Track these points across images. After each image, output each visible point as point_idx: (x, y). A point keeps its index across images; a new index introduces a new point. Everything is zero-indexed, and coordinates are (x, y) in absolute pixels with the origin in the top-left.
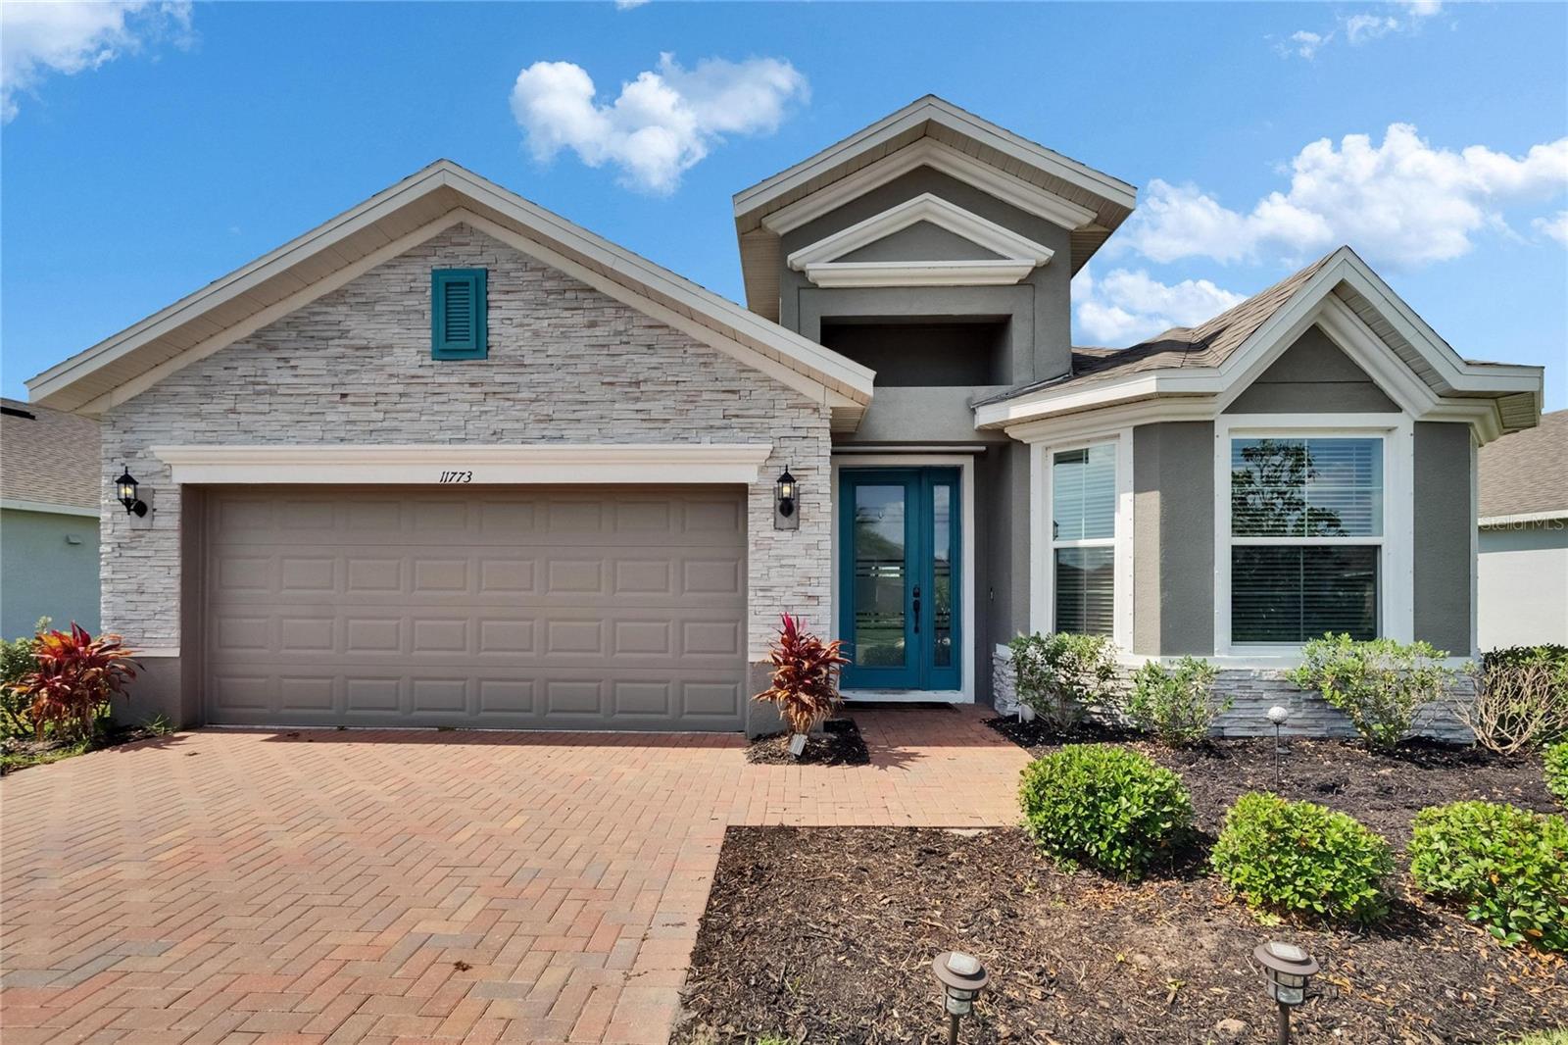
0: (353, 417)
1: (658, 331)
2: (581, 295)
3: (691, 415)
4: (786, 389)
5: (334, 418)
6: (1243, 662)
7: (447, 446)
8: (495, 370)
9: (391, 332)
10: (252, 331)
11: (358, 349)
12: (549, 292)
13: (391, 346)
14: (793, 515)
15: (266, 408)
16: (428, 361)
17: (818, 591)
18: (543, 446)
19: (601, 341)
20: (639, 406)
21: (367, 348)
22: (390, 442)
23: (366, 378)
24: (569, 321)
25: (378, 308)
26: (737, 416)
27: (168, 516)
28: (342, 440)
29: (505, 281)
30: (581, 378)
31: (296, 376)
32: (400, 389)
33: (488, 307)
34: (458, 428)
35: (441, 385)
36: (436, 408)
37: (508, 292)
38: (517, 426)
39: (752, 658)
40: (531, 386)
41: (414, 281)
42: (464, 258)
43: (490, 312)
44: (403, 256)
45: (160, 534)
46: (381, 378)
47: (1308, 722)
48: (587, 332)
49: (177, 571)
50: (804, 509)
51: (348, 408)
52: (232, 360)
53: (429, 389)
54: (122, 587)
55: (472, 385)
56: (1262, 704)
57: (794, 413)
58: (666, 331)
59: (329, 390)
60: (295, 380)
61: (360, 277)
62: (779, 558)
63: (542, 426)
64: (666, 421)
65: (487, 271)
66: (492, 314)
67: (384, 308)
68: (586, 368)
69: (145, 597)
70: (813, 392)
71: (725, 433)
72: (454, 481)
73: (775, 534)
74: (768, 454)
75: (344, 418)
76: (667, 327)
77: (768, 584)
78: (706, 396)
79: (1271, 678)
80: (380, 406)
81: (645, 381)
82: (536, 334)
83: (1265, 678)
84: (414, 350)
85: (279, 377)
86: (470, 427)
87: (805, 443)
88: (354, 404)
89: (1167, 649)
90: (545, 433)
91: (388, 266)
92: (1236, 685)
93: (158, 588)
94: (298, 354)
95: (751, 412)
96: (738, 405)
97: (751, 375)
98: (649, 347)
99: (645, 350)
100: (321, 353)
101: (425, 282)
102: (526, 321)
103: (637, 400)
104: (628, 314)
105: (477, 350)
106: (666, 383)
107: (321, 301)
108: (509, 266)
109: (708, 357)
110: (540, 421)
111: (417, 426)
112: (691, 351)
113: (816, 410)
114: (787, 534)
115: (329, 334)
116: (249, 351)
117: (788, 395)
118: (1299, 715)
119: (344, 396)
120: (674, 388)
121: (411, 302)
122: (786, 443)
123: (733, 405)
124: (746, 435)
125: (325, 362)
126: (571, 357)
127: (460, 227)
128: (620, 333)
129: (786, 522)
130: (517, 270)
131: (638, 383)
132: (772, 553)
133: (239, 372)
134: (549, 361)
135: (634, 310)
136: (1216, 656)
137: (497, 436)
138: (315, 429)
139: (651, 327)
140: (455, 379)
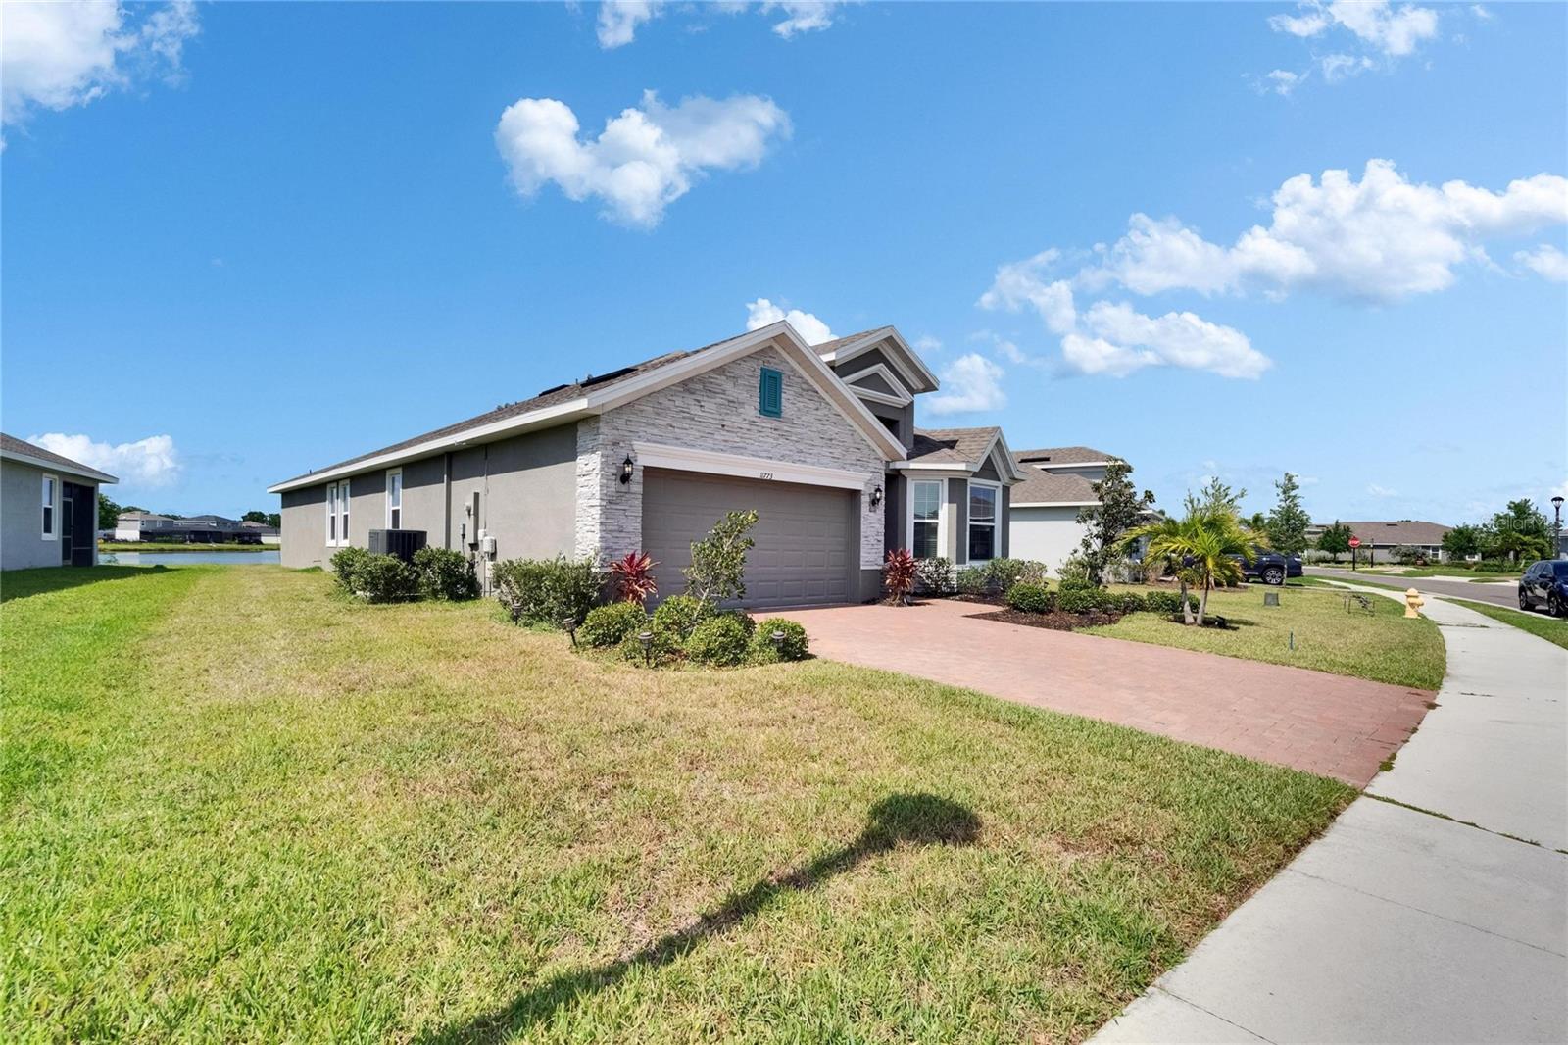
0: (727, 439)
3: (846, 457)
5: (719, 438)
7: (764, 460)
8: (783, 423)
9: (744, 396)
11: (729, 401)
12: (802, 390)
13: (743, 403)
14: (874, 506)
15: (687, 427)
16: (758, 414)
17: (880, 538)
18: (798, 465)
19: (819, 417)
20: (831, 450)
21: (733, 402)
22: (742, 454)
23: (734, 418)
24: (809, 405)
25: (738, 381)
26: (859, 460)
27: (637, 486)
28: (722, 450)
29: (788, 380)
30: (813, 434)
31: (703, 411)
32: (747, 427)
33: (781, 393)
34: (769, 451)
35: (764, 428)
36: (761, 439)
37: (789, 387)
38: (790, 453)
39: (862, 568)
40: (795, 434)
41: (753, 371)
42: (774, 364)
43: (782, 395)
44: (749, 355)
45: (633, 496)
46: (739, 419)
48: (815, 412)
49: (640, 519)
50: (876, 504)
51: (725, 433)
52: (672, 395)
53: (760, 429)
54: (610, 528)
55: (775, 430)
57: (873, 461)
59: (718, 422)
60: (702, 413)
62: (869, 523)
63: (799, 455)
64: (839, 459)
65: (781, 374)
67: (741, 382)
68: (815, 430)
69: (623, 535)
70: (880, 452)
71: (856, 467)
72: (766, 478)
73: (869, 514)
74: (869, 478)
75: (723, 438)
76: (840, 415)
77: (867, 534)
78: (851, 449)
80: (739, 435)
81: (833, 438)
82: (799, 410)
84: (752, 406)
85: (695, 410)
86: (773, 451)
87: (878, 475)
88: (728, 431)
90: (800, 458)
91: (743, 360)
93: (631, 529)
94: (703, 399)
95: (862, 459)
96: (859, 455)
97: (863, 442)
98: (835, 423)
100: (713, 400)
101: (758, 373)
102: (795, 402)
103: (830, 447)
104: (828, 407)
105: (777, 412)
106: (840, 441)
108: (789, 374)
109: (852, 432)
110: (798, 452)
111: (753, 447)
112: (846, 428)
113: (881, 461)
114: (873, 514)
115: (717, 390)
116: (680, 392)
117: (874, 453)
119: (723, 426)
120: (841, 444)
121: (751, 382)
123: (857, 455)
124: (862, 469)
125: (715, 406)
126: (810, 422)
128: (825, 415)
129: (872, 508)
130: (792, 376)
131: (831, 440)
132: (868, 521)
133: (675, 403)
134: (802, 423)
137: (783, 457)
138: (710, 443)
140: (769, 426)
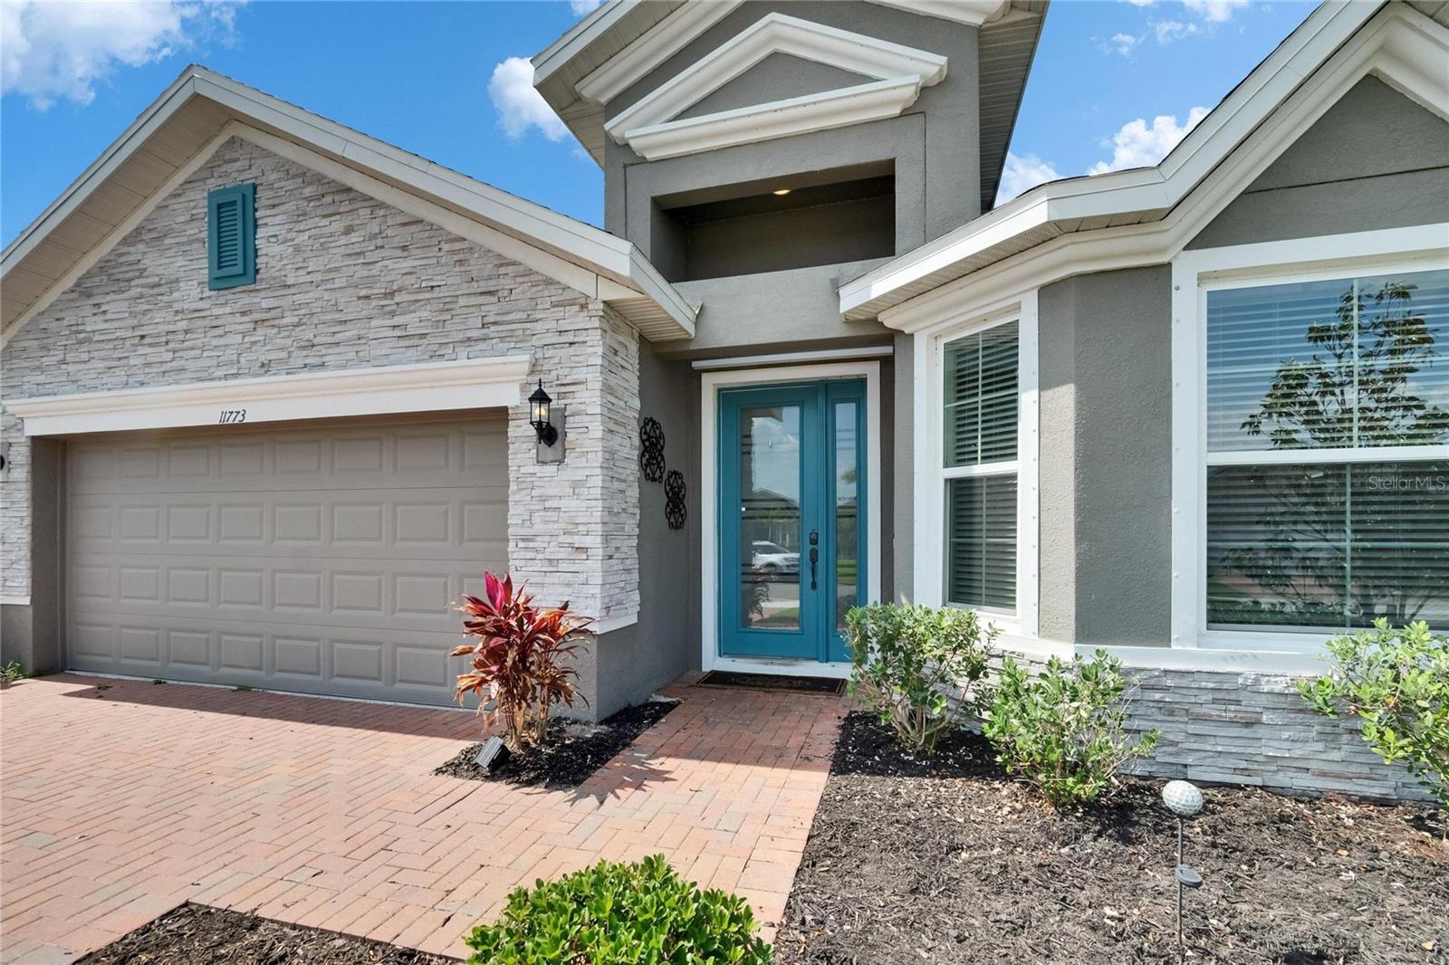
0: (150, 359)
1: (413, 228)
2: (337, 198)
3: (449, 326)
4: (549, 282)
5: (135, 361)
6: (1224, 659)
7: (223, 383)
8: (263, 294)
10: (75, 281)
11: (153, 287)
12: (309, 199)
13: (177, 281)
14: (558, 444)
15: (85, 356)
16: (207, 293)
17: (587, 541)
18: (304, 375)
19: (357, 249)
20: (397, 320)
21: (159, 285)
22: (178, 382)
23: (159, 317)
24: (327, 230)
25: (167, 241)
26: (495, 323)
27: (20, 468)
28: (142, 384)
29: (270, 194)
30: (339, 294)
31: (106, 321)
32: (183, 325)
33: (256, 226)
34: (232, 363)
35: (217, 317)
36: (215, 342)
37: (274, 206)
38: (284, 355)
40: (295, 308)
41: (194, 208)
42: (235, 175)
43: (259, 230)
44: (187, 182)
45: (14, 486)
46: (170, 315)
47: (1354, 769)
48: (344, 240)
49: (27, 521)
50: (571, 437)
51: (147, 350)
52: (61, 310)
55: (243, 313)
56: (1260, 731)
57: (559, 313)
58: (420, 227)
59: (131, 333)
60: (107, 325)
61: (153, 212)
62: (543, 499)
63: (305, 353)
64: (423, 336)
65: (255, 187)
66: (261, 233)
67: (172, 241)
68: (343, 282)
70: (582, 283)
71: (482, 346)
72: (230, 422)
73: (538, 469)
74: (526, 367)
75: (143, 361)
76: (422, 221)
77: (532, 532)
78: (462, 302)
79: (1278, 688)
80: (171, 346)
81: (399, 290)
82: (297, 250)
83: (1266, 689)
84: (195, 282)
85: (95, 324)
86: (242, 360)
87: (572, 350)
88: (150, 345)
89: (1085, 632)
90: (308, 361)
91: (174, 196)
92: (1210, 697)
93: (14, 538)
94: (108, 298)
95: (510, 317)
96: (495, 309)
97: (510, 269)
98: (404, 248)
99: (399, 253)
100: (126, 295)
101: (203, 207)
102: (290, 236)
103: (393, 314)
104: (382, 212)
105: (244, 274)
106: (420, 290)
107: (125, 241)
108: (273, 177)
109: (464, 251)
110: (303, 348)
111: (200, 363)
112: (446, 247)
113: (583, 307)
114: (551, 469)
115: (131, 275)
116: (72, 300)
117: (552, 290)
118: (1336, 755)
119: (143, 337)
120: (427, 295)
121: (192, 230)
122: (550, 353)
123: (492, 309)
124: (506, 345)
125: (127, 303)
126: (330, 271)
127: (232, 141)
128: (373, 237)
129: (549, 453)
130: (280, 180)
131: (392, 294)
132: (535, 493)
133: (65, 323)
134: (309, 278)
135: (387, 207)
136: (1174, 647)
137: (265, 367)
138: (122, 374)
139: (405, 224)
140: (228, 310)
